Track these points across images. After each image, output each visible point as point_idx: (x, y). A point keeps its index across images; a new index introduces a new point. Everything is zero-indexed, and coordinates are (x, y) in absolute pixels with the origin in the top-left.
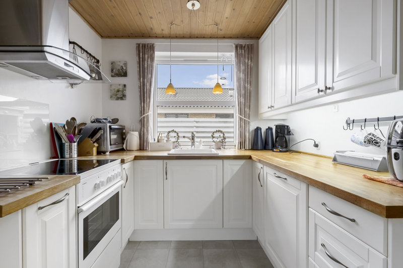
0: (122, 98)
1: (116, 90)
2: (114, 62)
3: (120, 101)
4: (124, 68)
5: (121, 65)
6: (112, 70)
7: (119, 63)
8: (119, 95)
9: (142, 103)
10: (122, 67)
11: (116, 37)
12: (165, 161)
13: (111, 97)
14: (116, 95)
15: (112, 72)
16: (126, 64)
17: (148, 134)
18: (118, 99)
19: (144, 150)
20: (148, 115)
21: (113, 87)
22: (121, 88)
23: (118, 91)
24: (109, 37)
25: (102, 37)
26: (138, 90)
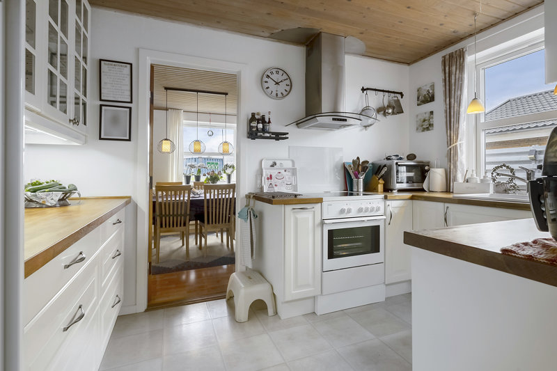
0: (428, 129)
1: (422, 120)
2: (420, 88)
3: (427, 133)
4: (431, 92)
5: (428, 89)
6: (418, 98)
7: (425, 88)
8: (426, 125)
9: (449, 131)
10: (428, 91)
11: (422, 58)
12: (447, 205)
13: (417, 129)
14: (422, 126)
15: (418, 101)
16: (433, 86)
17: (456, 171)
18: (424, 130)
19: (449, 192)
20: (456, 146)
21: (419, 117)
22: (427, 116)
23: (424, 121)
24: (415, 61)
25: (409, 64)
26: (444, 115)
